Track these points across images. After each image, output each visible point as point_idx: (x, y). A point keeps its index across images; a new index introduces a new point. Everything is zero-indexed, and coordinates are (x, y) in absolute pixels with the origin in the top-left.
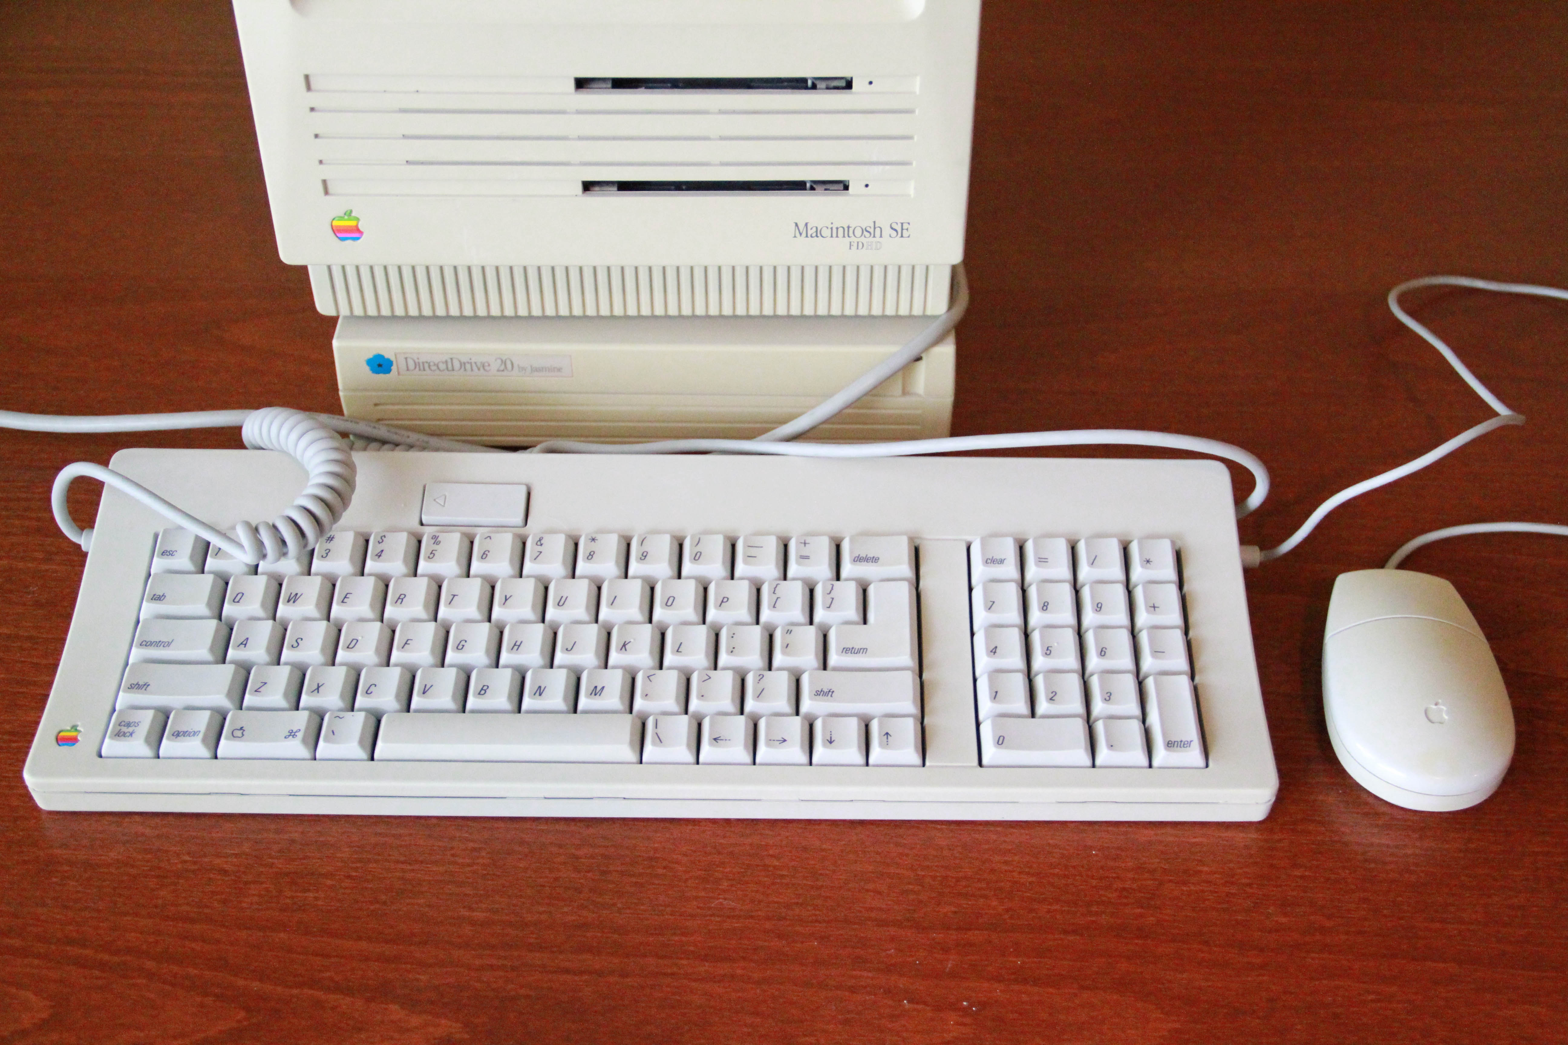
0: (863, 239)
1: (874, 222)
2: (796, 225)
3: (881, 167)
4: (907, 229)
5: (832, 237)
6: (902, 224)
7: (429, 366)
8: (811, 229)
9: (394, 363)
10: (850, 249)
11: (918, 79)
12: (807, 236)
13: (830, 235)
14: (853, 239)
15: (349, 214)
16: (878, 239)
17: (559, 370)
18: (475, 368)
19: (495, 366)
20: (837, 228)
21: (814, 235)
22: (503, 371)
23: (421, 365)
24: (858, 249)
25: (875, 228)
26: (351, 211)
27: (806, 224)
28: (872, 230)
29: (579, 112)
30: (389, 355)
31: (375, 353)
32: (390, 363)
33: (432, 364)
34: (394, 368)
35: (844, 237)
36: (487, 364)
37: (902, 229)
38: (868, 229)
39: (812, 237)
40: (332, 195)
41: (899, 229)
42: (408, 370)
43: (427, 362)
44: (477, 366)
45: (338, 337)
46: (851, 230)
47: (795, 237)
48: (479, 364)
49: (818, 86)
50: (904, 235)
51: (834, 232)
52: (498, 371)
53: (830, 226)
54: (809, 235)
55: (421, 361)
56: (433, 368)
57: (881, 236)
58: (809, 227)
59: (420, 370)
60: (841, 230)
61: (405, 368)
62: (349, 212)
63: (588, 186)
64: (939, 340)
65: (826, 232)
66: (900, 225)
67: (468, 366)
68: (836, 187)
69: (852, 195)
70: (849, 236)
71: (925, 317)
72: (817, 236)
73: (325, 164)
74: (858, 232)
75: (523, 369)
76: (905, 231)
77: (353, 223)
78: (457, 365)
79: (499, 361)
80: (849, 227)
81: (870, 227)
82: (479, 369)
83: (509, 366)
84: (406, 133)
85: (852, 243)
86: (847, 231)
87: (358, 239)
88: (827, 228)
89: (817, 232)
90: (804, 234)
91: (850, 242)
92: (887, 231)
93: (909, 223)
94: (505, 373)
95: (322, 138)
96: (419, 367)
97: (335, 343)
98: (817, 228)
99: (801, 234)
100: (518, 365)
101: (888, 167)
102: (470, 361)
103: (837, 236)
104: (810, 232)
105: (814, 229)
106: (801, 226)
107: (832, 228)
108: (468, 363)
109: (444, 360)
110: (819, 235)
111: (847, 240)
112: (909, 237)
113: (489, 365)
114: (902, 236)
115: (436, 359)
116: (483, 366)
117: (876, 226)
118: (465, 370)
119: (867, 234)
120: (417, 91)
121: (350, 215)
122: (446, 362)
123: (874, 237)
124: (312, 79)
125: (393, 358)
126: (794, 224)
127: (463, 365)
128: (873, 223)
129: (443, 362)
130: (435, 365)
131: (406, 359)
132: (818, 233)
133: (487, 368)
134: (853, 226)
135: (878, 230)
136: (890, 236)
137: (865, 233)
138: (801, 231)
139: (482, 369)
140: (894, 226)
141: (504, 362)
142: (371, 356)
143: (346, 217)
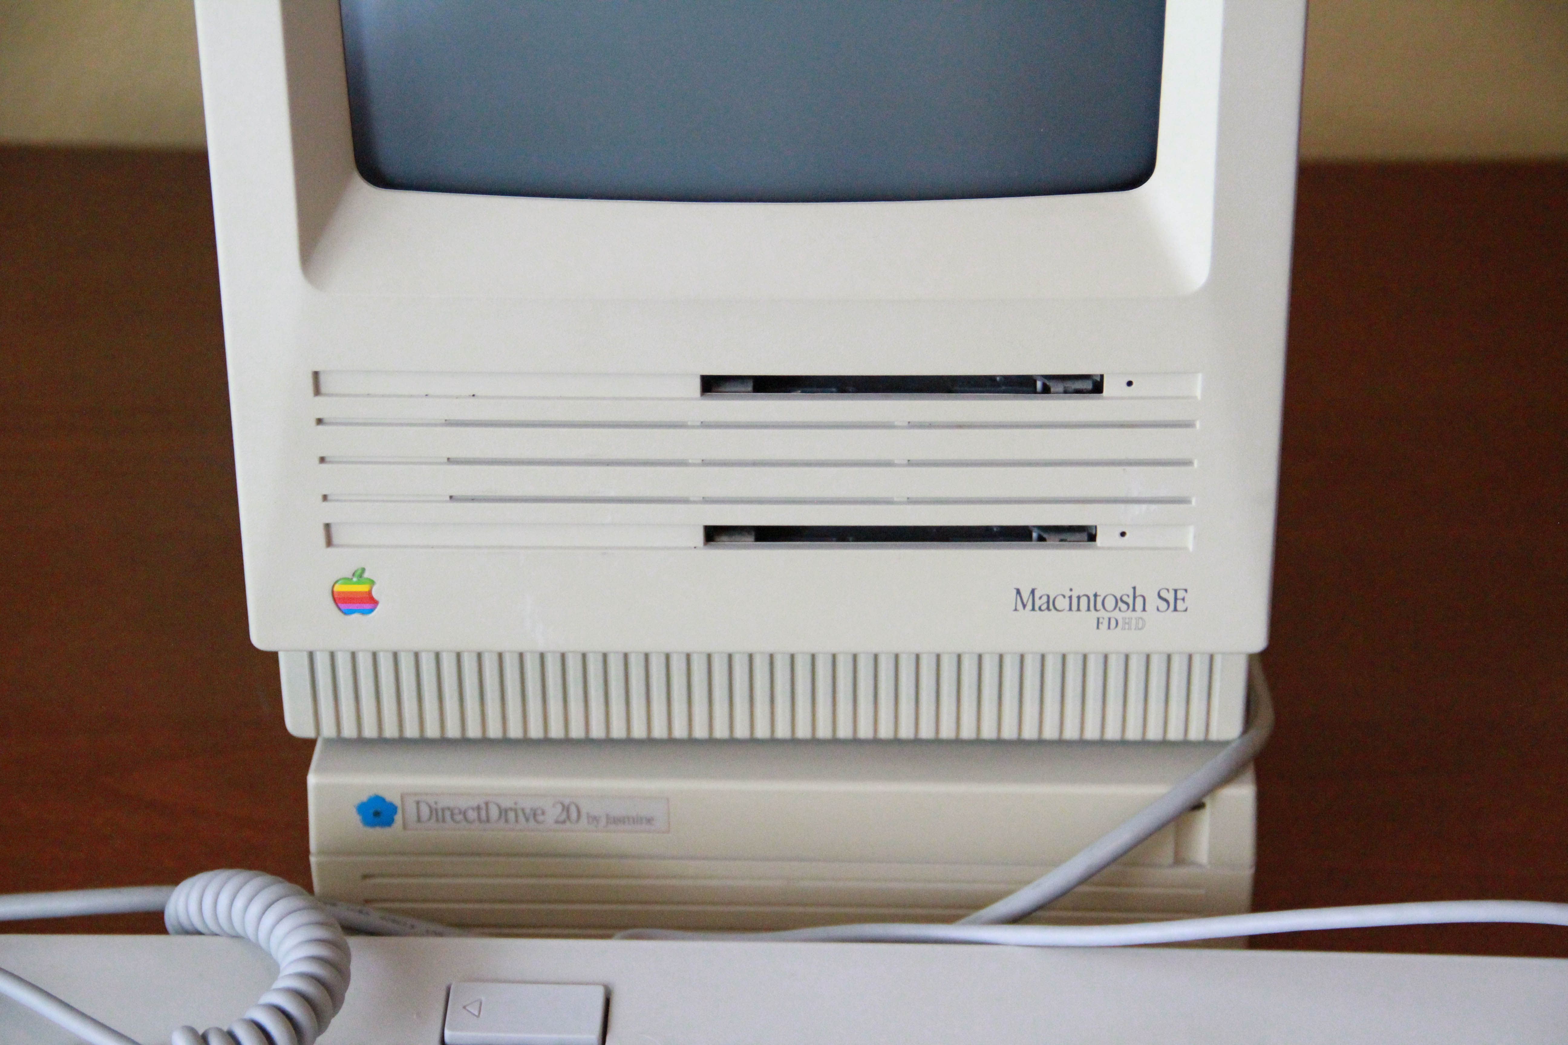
0: (1117, 614)
1: (1134, 588)
2: (1018, 592)
3: (1144, 507)
4: (1183, 599)
5: (1070, 609)
6: (1176, 591)
7: (452, 815)
8: (1040, 598)
9: (400, 811)
10: (1098, 628)
11: (1200, 377)
12: (1033, 609)
13: (1068, 608)
14: (1102, 613)
15: (360, 574)
16: (1139, 612)
17: (649, 821)
18: (521, 818)
19: (553, 813)
20: (1079, 598)
21: (1044, 607)
22: (564, 822)
23: (440, 814)
24: (1109, 628)
25: (1135, 598)
26: (363, 570)
27: (1033, 592)
28: (1130, 601)
29: (705, 425)
30: (393, 797)
31: (371, 793)
32: (393, 809)
33: (456, 811)
34: (398, 818)
35: (1089, 609)
36: (539, 812)
37: (1176, 599)
38: (1125, 598)
39: (1040, 609)
40: (338, 546)
41: (1170, 597)
42: (419, 820)
43: (449, 809)
44: (524, 814)
45: (318, 771)
46: (1099, 600)
47: (1016, 610)
48: (528, 811)
49: (1052, 390)
50: (1178, 608)
51: (1074, 603)
52: (557, 822)
53: (1068, 594)
54: (1037, 608)
55: (440, 806)
56: (459, 817)
57: (1144, 610)
58: (1037, 595)
59: (437, 820)
60: (1084, 601)
61: (415, 818)
62: (359, 572)
63: (713, 534)
64: (1229, 778)
65: (1062, 603)
66: (1172, 593)
67: (511, 815)
68: (1078, 536)
69: (1102, 548)
70: (1096, 609)
71: (1208, 745)
72: (1048, 609)
73: (332, 501)
74: (1110, 603)
75: (594, 819)
76: (1179, 602)
77: (363, 588)
78: (494, 812)
79: (559, 808)
80: (1096, 596)
81: (1128, 596)
82: (527, 820)
83: (574, 815)
84: (453, 455)
85: (1101, 620)
86: (1094, 602)
87: (372, 610)
88: (1064, 597)
89: (1048, 602)
90: (1029, 606)
91: (1098, 619)
92: (1153, 602)
93: (1186, 590)
94: (568, 825)
95: (330, 462)
96: (437, 815)
97: (312, 779)
98: (1048, 597)
99: (1024, 606)
100: (588, 814)
101: (1153, 507)
102: (513, 806)
103: (1078, 609)
104: (1038, 603)
105: (1045, 599)
106: (1026, 595)
107: (1070, 597)
108: (511, 809)
109: (475, 805)
110: (1051, 607)
111: (1093, 614)
112: (1186, 610)
113: (543, 813)
114: (1175, 609)
115: (463, 803)
116: (535, 815)
117: (1137, 594)
118: (507, 821)
119: (1124, 607)
120: (474, 395)
121: (361, 576)
122: (478, 808)
123: (1134, 610)
124: (323, 378)
125: (397, 802)
126: (1015, 591)
127: (503, 812)
128: (1132, 590)
129: (473, 809)
130: (460, 813)
131: (418, 803)
132: (1050, 604)
133: (540, 818)
134: (1102, 594)
135: (1139, 601)
136: (1158, 609)
137: (1120, 604)
138: (1025, 602)
139: (532, 820)
140: (1164, 594)
141: (566, 809)
142: (364, 798)
143: (355, 579)
